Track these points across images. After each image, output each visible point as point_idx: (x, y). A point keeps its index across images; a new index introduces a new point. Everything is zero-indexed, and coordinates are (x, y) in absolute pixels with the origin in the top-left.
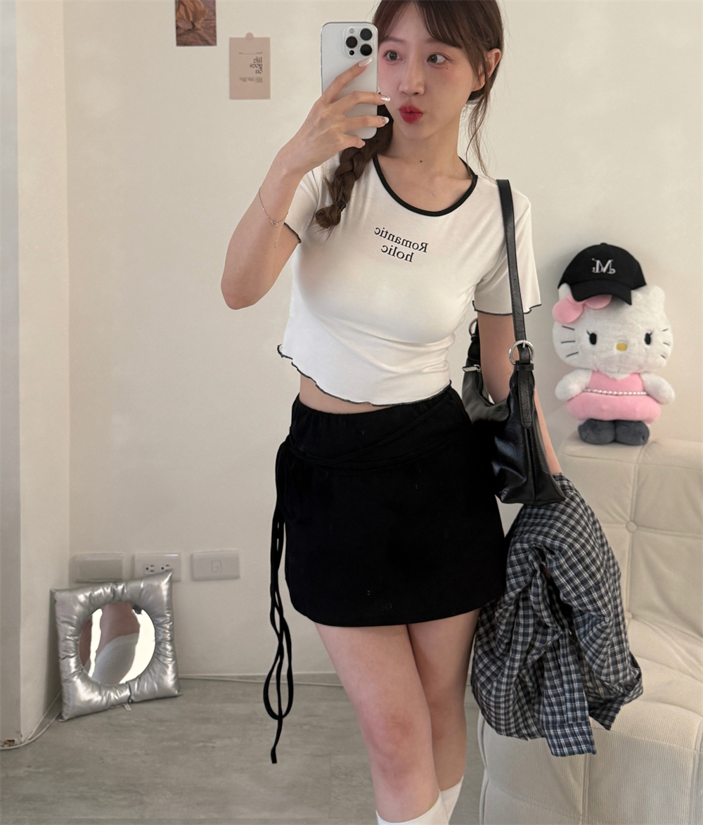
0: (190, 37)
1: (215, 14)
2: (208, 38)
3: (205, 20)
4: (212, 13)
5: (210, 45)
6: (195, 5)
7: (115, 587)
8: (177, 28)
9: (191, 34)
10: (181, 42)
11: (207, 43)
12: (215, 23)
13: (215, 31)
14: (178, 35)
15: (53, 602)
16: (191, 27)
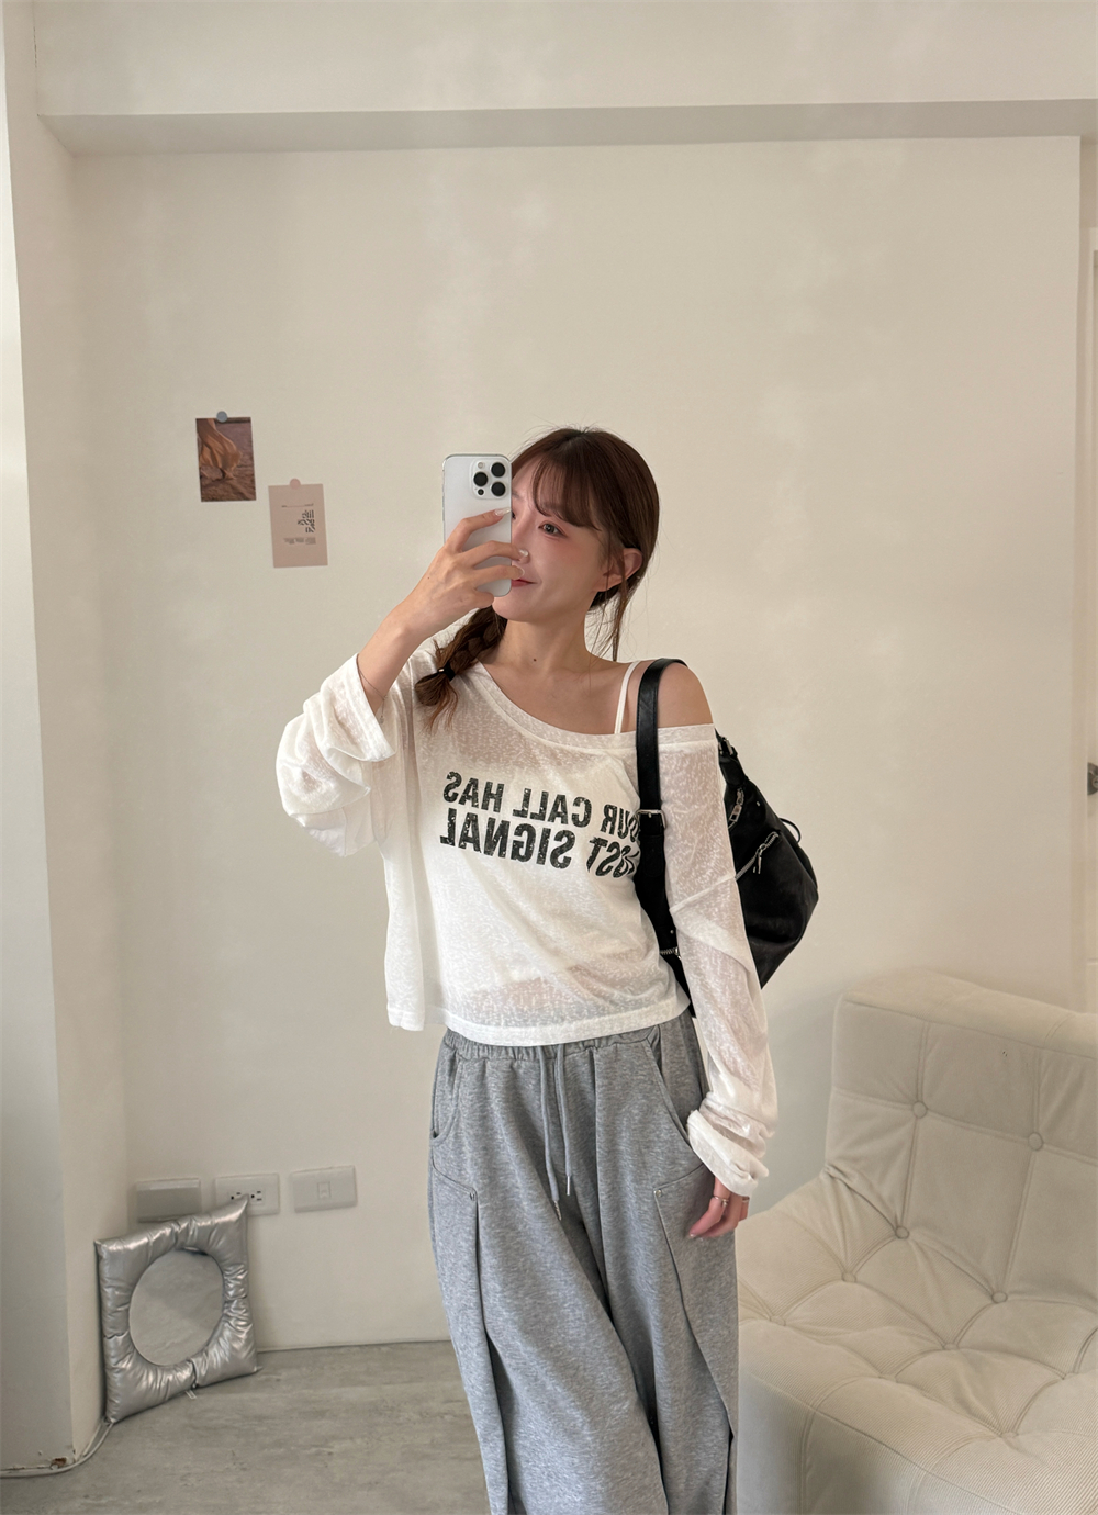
0: (220, 489)
1: (252, 458)
2: (245, 491)
3: (241, 466)
4: (247, 457)
5: (247, 499)
6: (224, 447)
7: (177, 1229)
8: (201, 477)
9: (221, 486)
10: (205, 497)
11: (244, 498)
12: (253, 471)
13: (253, 481)
14: (203, 487)
15: (98, 1258)
16: (220, 476)
